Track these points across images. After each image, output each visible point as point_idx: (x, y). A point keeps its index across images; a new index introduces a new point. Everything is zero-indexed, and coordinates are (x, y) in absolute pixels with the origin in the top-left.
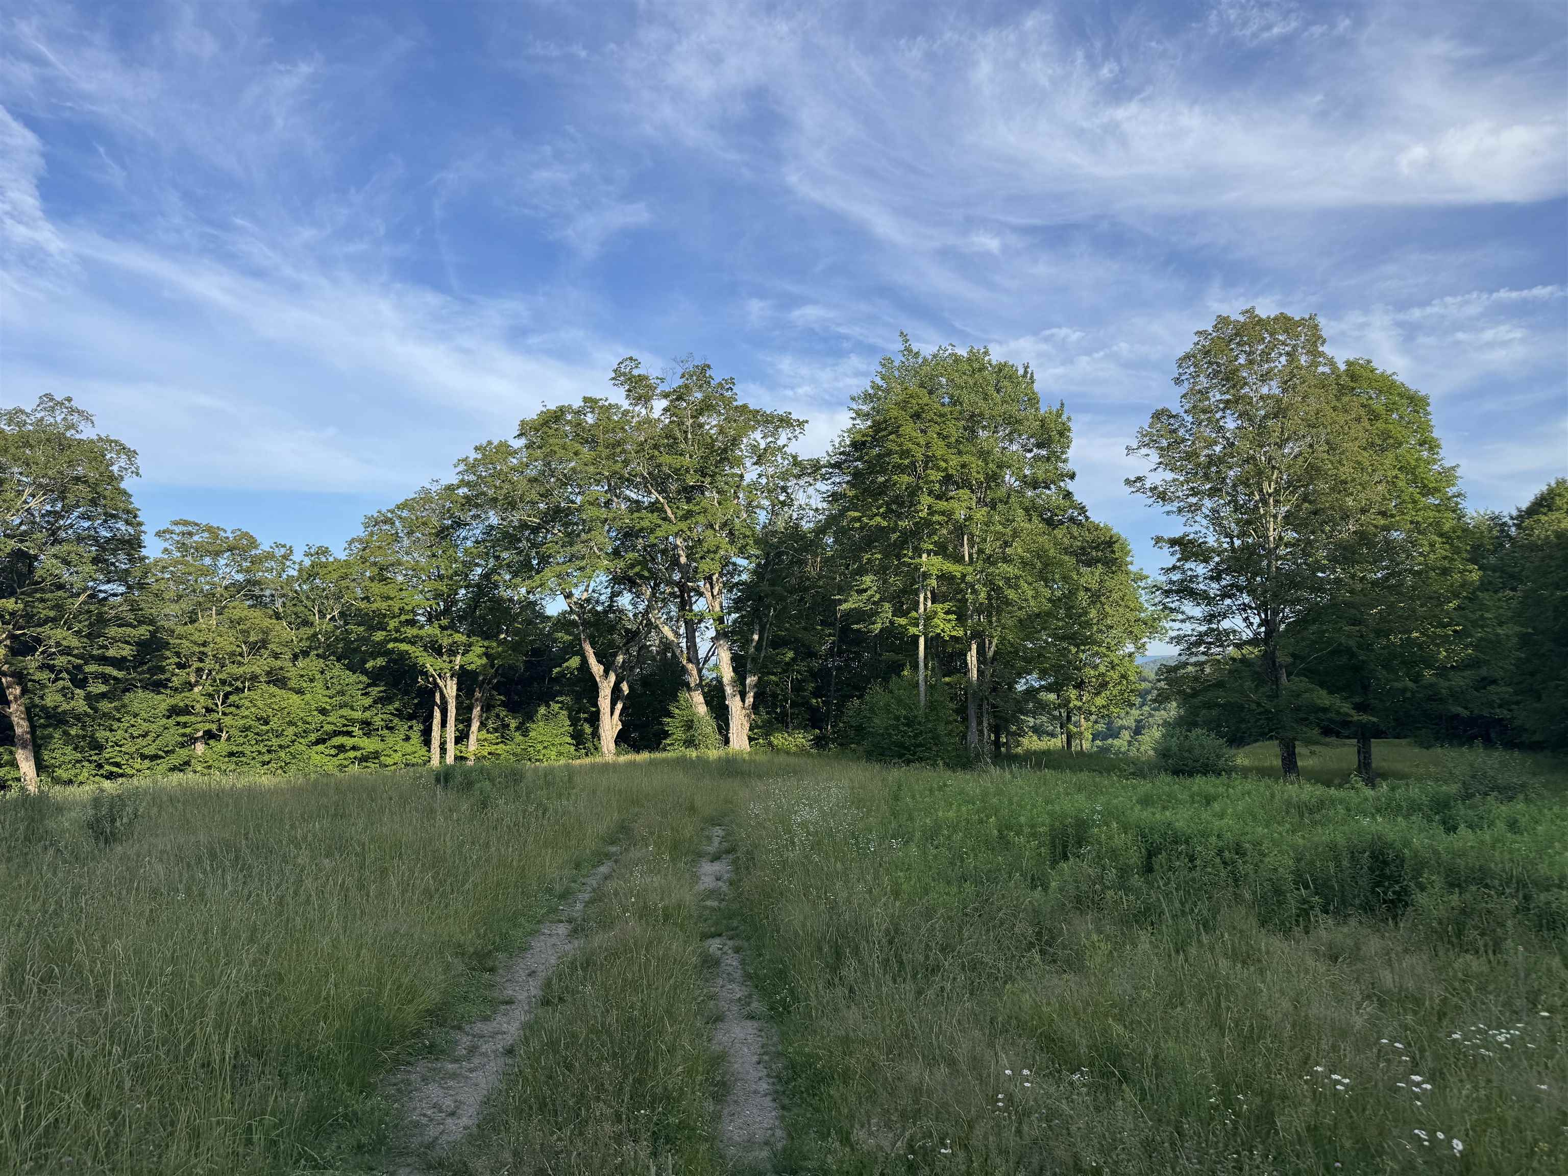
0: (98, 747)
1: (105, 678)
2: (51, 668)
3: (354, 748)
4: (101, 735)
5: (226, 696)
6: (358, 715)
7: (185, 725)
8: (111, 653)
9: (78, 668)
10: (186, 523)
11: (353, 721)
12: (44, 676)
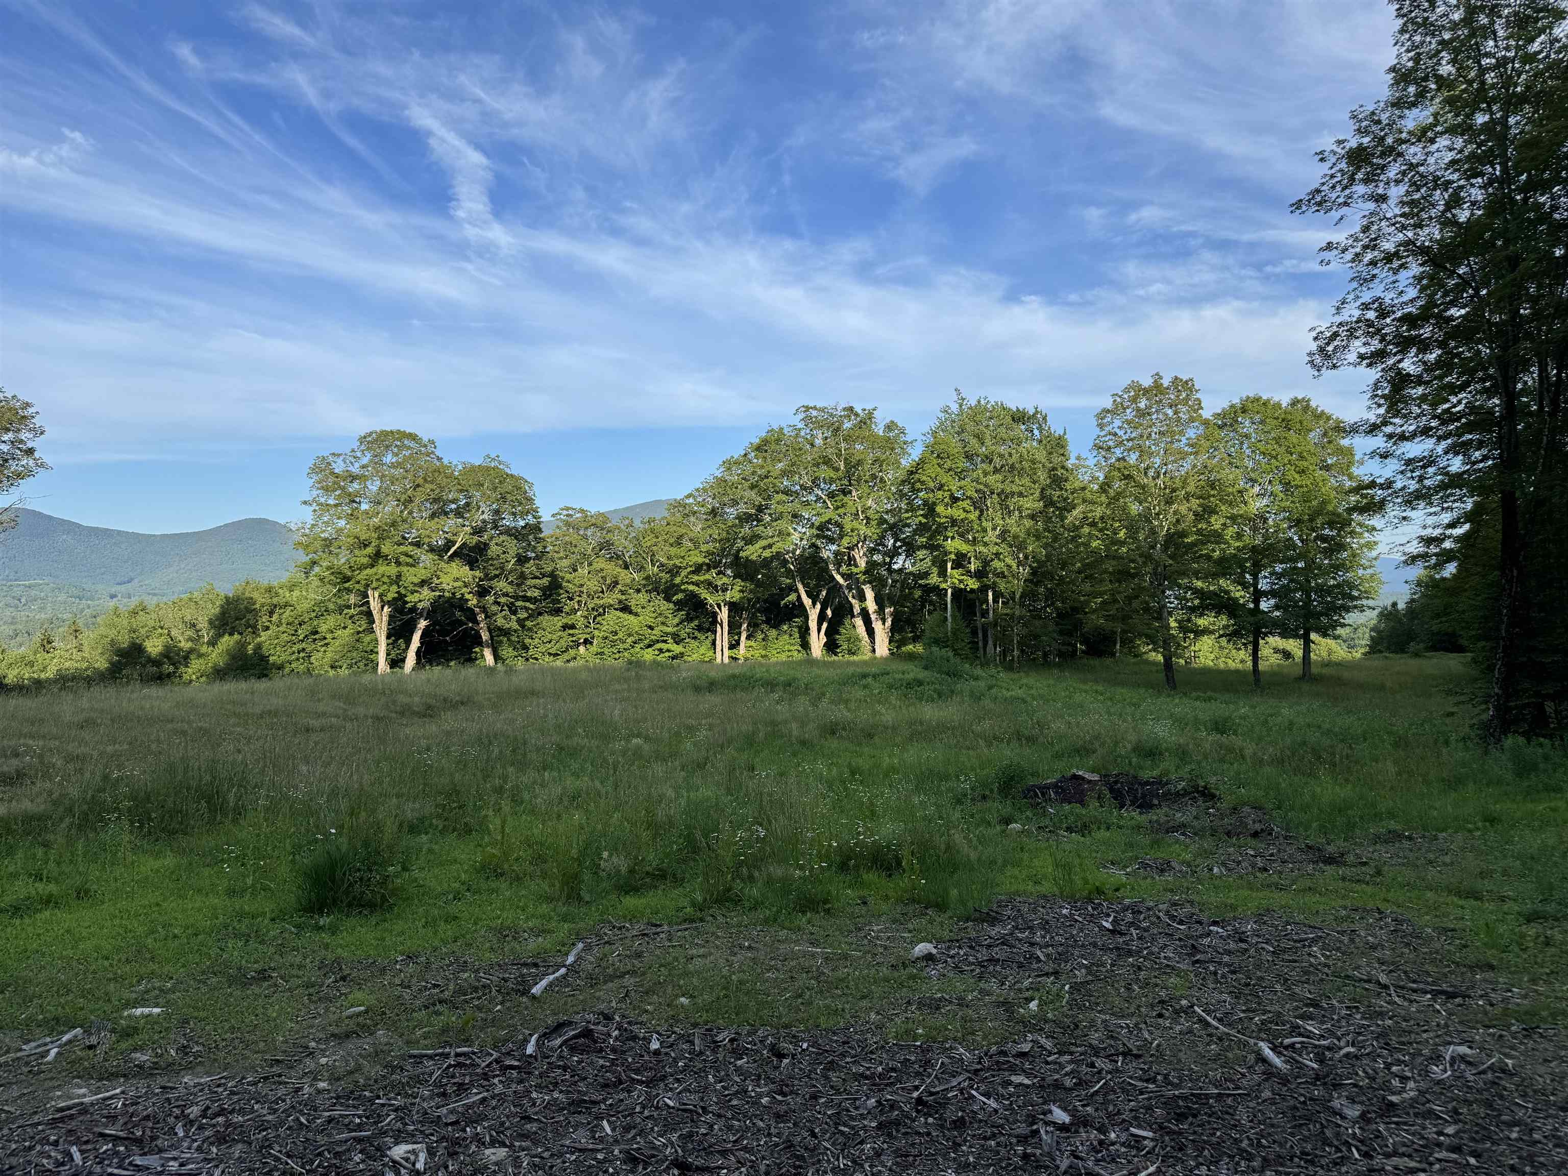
0: (526, 648)
1: (527, 609)
2: (498, 603)
3: (668, 651)
4: (527, 641)
5: (595, 618)
6: (669, 630)
7: (572, 635)
8: (529, 594)
9: (512, 603)
10: (567, 509)
11: (667, 634)
12: (495, 608)
